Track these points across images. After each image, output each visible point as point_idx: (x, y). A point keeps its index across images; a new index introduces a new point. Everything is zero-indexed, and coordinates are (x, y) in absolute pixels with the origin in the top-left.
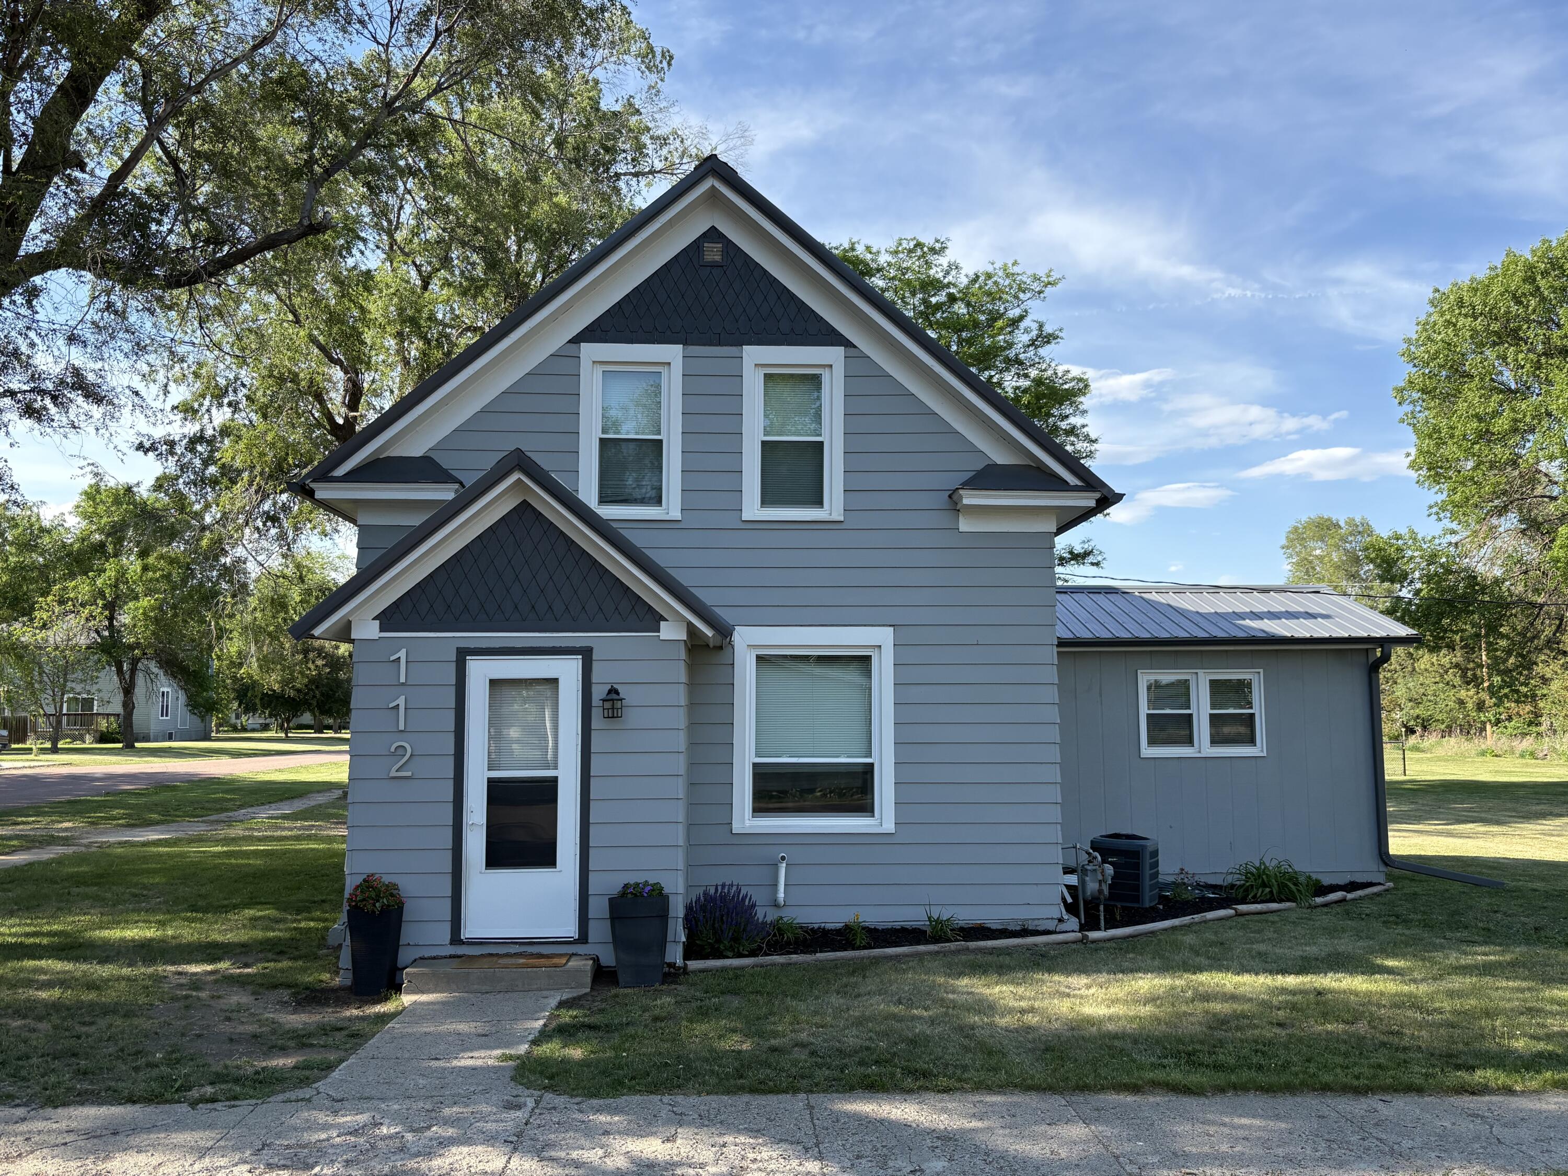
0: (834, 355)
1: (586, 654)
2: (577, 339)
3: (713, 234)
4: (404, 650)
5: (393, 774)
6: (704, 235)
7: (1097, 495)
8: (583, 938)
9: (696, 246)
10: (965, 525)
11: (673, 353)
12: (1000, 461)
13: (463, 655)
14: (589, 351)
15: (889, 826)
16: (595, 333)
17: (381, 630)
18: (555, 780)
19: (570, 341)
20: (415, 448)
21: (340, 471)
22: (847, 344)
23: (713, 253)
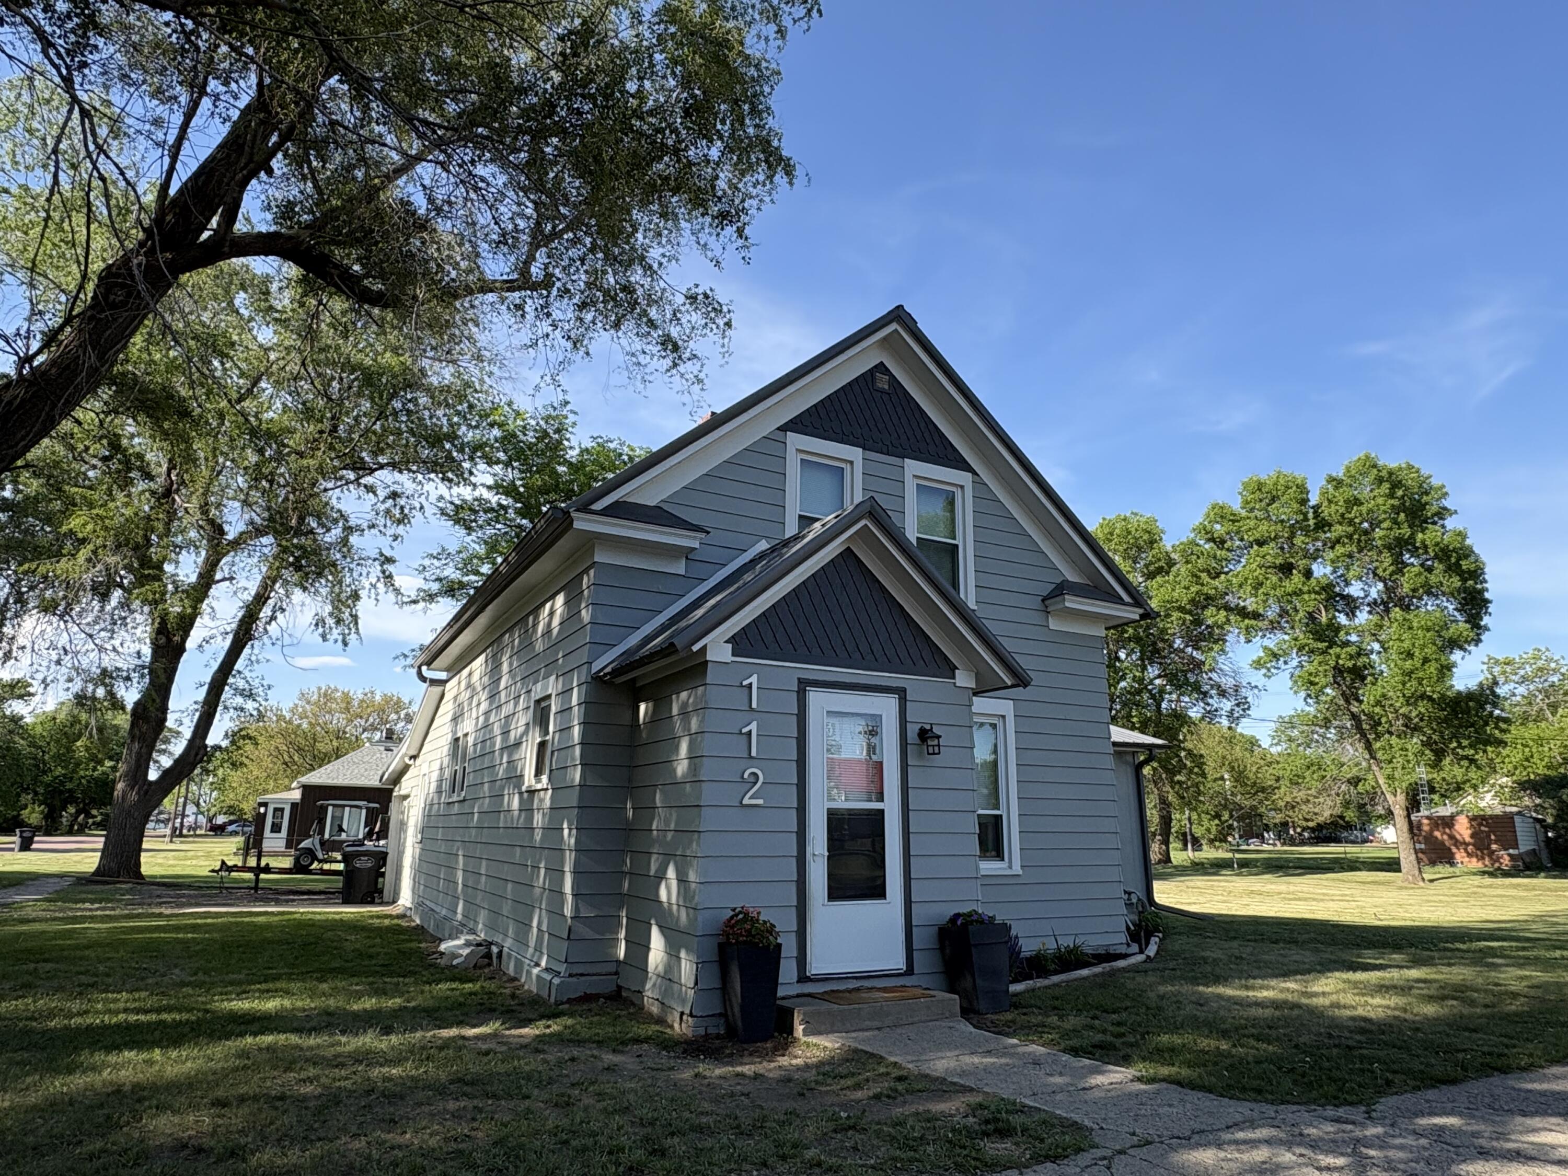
0: (963, 478)
1: (901, 693)
2: (784, 428)
3: (881, 368)
4: (755, 676)
5: (746, 801)
6: (876, 367)
7: (1141, 611)
8: (910, 971)
9: (872, 371)
10: (1053, 624)
11: (855, 453)
12: (1070, 579)
13: (804, 685)
14: (795, 440)
15: (1017, 869)
16: (797, 425)
17: (733, 655)
18: (882, 812)
19: (778, 429)
20: (650, 499)
21: (598, 506)
22: (974, 473)
23: (882, 383)
